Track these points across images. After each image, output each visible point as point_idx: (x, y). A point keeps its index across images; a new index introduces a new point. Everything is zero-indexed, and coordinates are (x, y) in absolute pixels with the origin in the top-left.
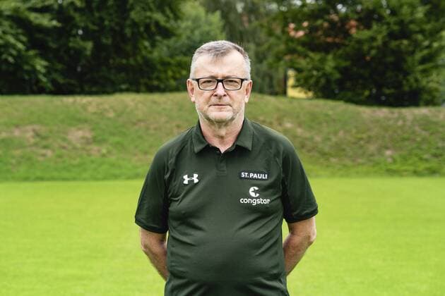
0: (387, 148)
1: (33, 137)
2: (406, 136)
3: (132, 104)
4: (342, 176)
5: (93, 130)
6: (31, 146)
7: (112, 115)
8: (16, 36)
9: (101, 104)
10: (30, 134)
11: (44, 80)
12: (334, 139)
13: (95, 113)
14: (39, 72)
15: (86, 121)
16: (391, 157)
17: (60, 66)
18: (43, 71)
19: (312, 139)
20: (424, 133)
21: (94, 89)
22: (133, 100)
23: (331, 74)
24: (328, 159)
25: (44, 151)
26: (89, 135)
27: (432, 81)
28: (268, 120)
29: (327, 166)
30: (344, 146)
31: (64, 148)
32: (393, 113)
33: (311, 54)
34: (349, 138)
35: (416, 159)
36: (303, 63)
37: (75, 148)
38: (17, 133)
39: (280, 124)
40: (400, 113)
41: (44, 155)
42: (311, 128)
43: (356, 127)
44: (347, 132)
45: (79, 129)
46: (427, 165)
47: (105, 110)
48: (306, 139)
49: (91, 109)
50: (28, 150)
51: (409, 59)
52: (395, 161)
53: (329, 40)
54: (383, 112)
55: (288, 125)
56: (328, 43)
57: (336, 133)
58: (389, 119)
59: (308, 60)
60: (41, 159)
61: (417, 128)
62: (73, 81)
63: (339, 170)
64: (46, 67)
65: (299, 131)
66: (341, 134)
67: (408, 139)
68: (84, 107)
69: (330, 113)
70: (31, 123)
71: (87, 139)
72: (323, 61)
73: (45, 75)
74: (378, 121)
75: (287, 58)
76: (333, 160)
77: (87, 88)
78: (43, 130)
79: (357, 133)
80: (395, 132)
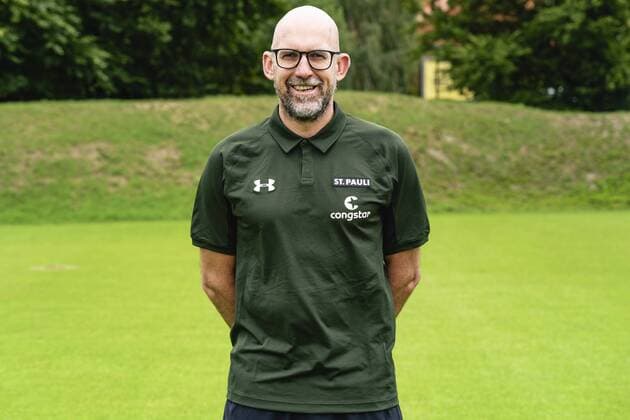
0: (589, 170)
1: (99, 159)
2: (614, 152)
3: (231, 111)
4: (528, 210)
5: (180, 148)
6: (97, 172)
7: (205, 127)
8: (64, 16)
9: (188, 112)
10: (94, 155)
11: (105, 78)
12: (514, 158)
13: (181, 125)
14: (99, 68)
15: (169, 136)
16: (595, 182)
17: (125, 59)
18: (104, 65)
19: (483, 157)
21: (172, 91)
22: (232, 106)
23: (503, 66)
24: (506, 187)
25: (115, 179)
26: (176, 156)
28: (421, 132)
29: (507, 197)
30: (528, 168)
31: (141, 174)
32: (594, 120)
33: (474, 39)
34: (535, 156)
36: (462, 51)
37: (157, 175)
38: (75, 154)
39: (438, 138)
40: (604, 121)
41: (115, 185)
42: (480, 142)
43: (544, 141)
44: (532, 147)
45: (162, 147)
47: (196, 120)
48: (475, 158)
49: (176, 119)
50: (93, 177)
51: (612, 45)
52: (600, 189)
53: (499, 18)
54: (580, 119)
55: (449, 139)
56: (497, 22)
57: (516, 150)
58: (589, 130)
59: (469, 47)
60: (112, 190)
61: (628, 141)
62: (143, 80)
63: (524, 201)
64: (106, 60)
65: (465, 147)
66: (523, 150)
67: (618, 157)
68: (166, 116)
69: (507, 121)
70: (95, 140)
71: (173, 161)
72: (490, 47)
73: (105, 71)
74: (573, 132)
75: (439, 44)
76: (514, 188)
77: (161, 90)
78: (111, 149)
79: (547, 149)
80: (599, 147)
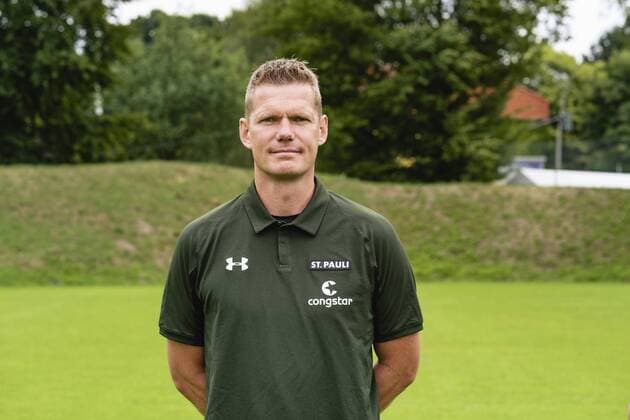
2: (420, 224)
20: (446, 220)
27: (485, 146)
32: (409, 192)
35: (425, 256)
40: (419, 192)
46: (440, 265)
51: (451, 117)
54: (395, 191)
58: (403, 201)
61: (438, 214)
67: (420, 229)
74: (386, 203)
80: (406, 218)
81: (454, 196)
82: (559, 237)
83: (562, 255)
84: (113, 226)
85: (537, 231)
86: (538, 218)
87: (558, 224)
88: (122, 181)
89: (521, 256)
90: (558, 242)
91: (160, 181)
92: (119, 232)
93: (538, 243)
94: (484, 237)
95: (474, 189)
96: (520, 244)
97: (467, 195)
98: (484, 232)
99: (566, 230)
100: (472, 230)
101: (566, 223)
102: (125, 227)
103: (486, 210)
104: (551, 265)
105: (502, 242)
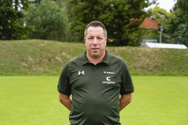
27: (133, 36)
40: (113, 49)
51: (124, 27)
81: (124, 50)
82: (154, 63)
83: (155, 68)
84: (21, 58)
85: (148, 61)
86: (148, 57)
87: (154, 59)
88: (24, 45)
89: (142, 68)
90: (154, 64)
91: (36, 45)
92: (23, 60)
93: (148, 64)
94: (132, 63)
95: (130, 48)
96: (142, 65)
97: (127, 50)
98: (132, 61)
99: (156, 60)
100: (128, 60)
101: (156, 59)
102: (24, 59)
103: (133, 55)
104: (151, 71)
105: (137, 64)
